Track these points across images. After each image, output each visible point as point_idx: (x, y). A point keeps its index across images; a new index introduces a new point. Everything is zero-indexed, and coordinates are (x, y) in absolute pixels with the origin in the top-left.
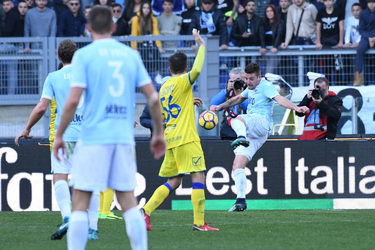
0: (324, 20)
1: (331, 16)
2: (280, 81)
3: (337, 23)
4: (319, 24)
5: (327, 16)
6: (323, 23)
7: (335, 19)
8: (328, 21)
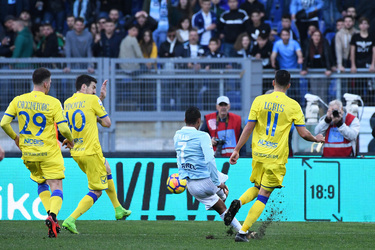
0: (359, 43)
1: (366, 40)
2: (319, 101)
3: (370, 47)
4: (353, 48)
5: (362, 40)
6: (357, 46)
7: (370, 43)
8: (363, 44)
